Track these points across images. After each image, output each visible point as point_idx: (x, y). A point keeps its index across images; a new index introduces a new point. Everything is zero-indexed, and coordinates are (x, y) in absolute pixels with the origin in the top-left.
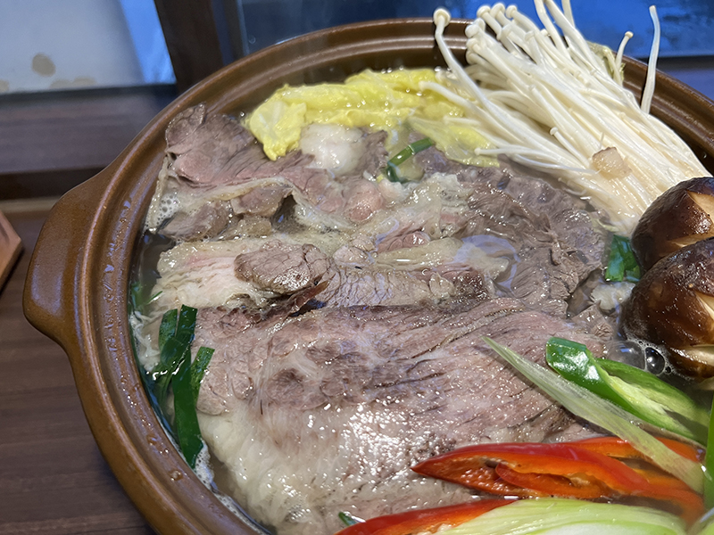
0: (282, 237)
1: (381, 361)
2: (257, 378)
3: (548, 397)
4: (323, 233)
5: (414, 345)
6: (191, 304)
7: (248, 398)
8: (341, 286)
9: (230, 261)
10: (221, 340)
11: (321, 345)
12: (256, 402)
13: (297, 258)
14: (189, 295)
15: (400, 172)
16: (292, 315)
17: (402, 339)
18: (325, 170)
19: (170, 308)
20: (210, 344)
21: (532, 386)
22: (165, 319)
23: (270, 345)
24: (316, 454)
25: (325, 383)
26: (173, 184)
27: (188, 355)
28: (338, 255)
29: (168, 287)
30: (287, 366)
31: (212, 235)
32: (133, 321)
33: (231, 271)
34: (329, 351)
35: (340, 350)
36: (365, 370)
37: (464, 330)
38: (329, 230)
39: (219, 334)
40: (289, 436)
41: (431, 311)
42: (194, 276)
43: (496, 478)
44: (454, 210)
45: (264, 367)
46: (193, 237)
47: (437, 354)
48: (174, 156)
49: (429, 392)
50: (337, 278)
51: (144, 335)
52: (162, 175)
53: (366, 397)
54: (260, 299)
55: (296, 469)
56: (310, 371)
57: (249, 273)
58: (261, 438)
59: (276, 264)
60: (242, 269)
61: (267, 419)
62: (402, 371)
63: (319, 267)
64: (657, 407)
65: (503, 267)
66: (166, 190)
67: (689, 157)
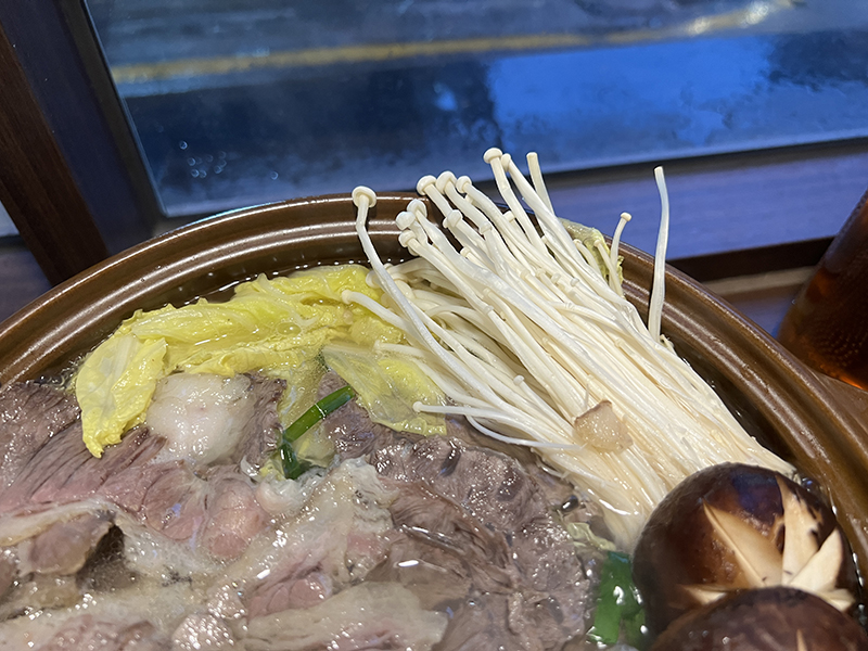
4: (166, 585)
15: (305, 448)
18: (182, 462)
38: (175, 577)
44: (371, 528)
67: (715, 409)
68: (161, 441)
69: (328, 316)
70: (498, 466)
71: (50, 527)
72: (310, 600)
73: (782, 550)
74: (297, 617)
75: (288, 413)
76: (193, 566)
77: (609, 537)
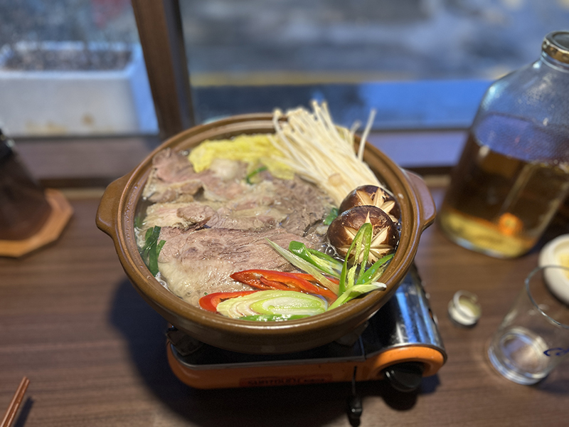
0: (197, 203)
1: (227, 246)
2: (181, 250)
3: (287, 260)
4: (214, 202)
5: (241, 242)
6: (159, 225)
7: (177, 257)
8: (218, 222)
9: (175, 210)
10: (169, 238)
11: (206, 240)
12: (180, 258)
13: (202, 210)
14: (159, 222)
15: (252, 180)
16: (196, 230)
17: (238, 240)
18: (219, 178)
19: (150, 226)
20: (165, 239)
21: (282, 256)
22: (148, 230)
23: (187, 239)
24: (199, 274)
25: (206, 252)
26: (154, 181)
27: (156, 242)
28: (219, 211)
29: (150, 220)
30: (193, 246)
31: (169, 201)
32: (136, 230)
33: (175, 214)
34: (209, 242)
35: (213, 242)
36: (221, 248)
37: (262, 238)
38: (217, 201)
39: (168, 236)
40: (190, 268)
41: (251, 231)
42: (161, 216)
43: (261, 283)
44: (269, 196)
45: (185, 247)
46: (162, 202)
47: (250, 245)
48: (156, 169)
49: (243, 257)
50: (217, 219)
51: (139, 235)
52: (151, 176)
53: (220, 256)
54: (186, 225)
55: (192, 278)
56: (201, 248)
57: (182, 215)
58: (180, 270)
59: (193, 211)
60: (179, 213)
61: (183, 263)
62: (235, 250)
63: (210, 214)
64: (329, 267)
65: (284, 217)
66: (152, 183)
68: (214, 172)
69: (262, 149)
70: (307, 187)
71: (186, 184)
72: (251, 208)
73: (373, 199)
74: (248, 210)
75: (249, 170)
76: (221, 200)
77: (335, 205)
